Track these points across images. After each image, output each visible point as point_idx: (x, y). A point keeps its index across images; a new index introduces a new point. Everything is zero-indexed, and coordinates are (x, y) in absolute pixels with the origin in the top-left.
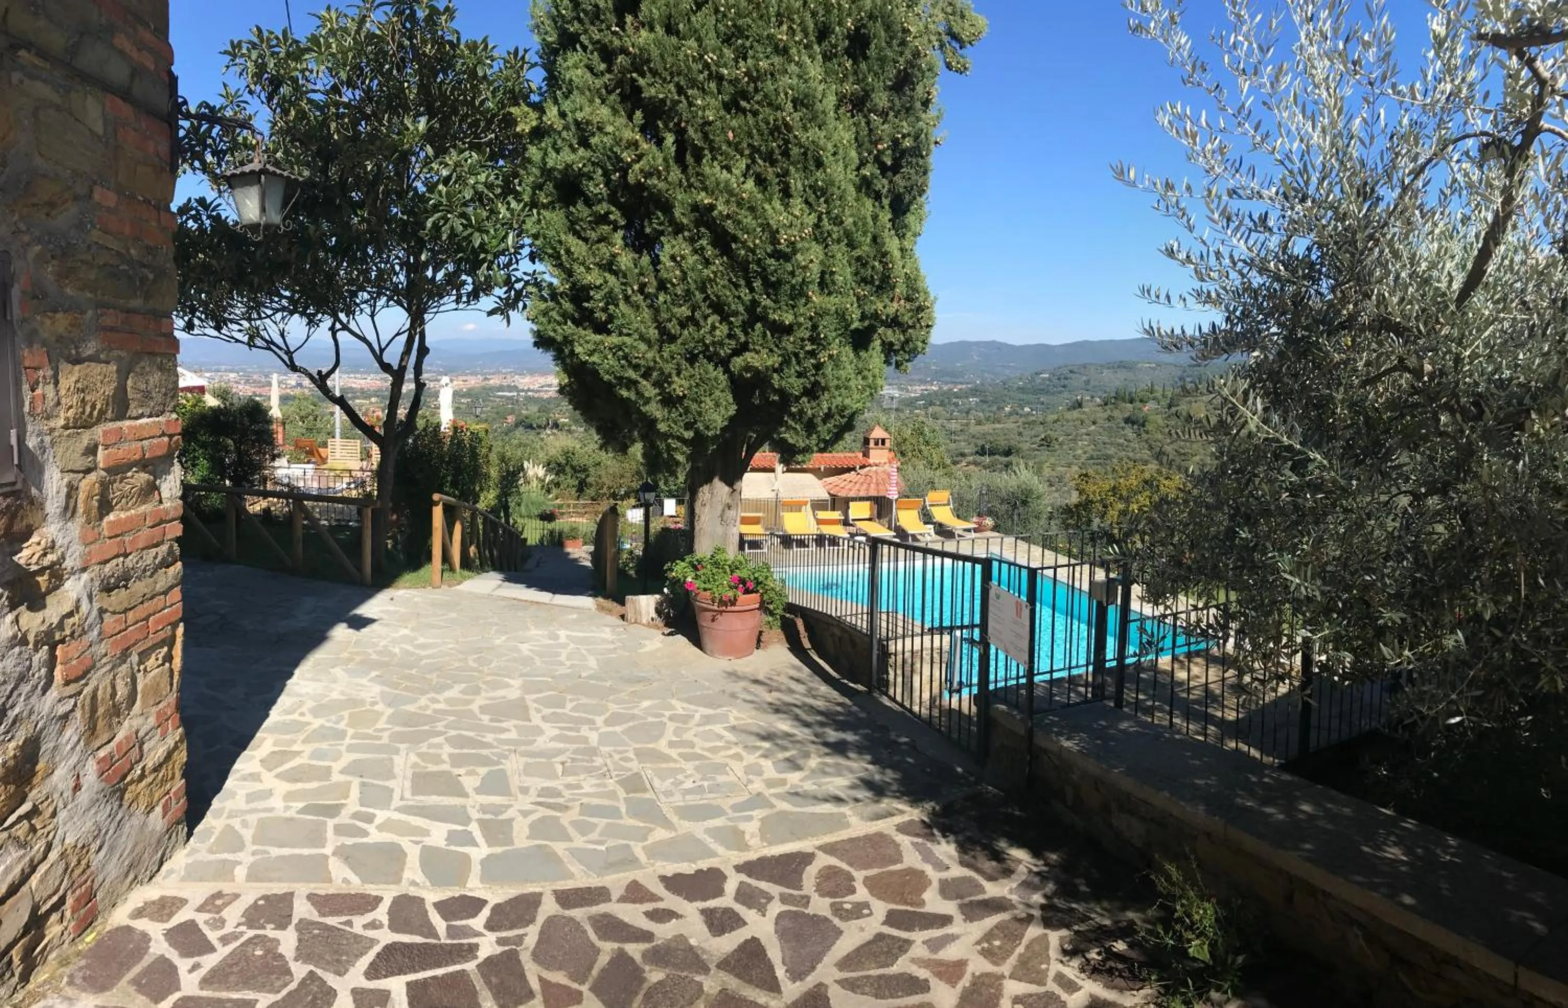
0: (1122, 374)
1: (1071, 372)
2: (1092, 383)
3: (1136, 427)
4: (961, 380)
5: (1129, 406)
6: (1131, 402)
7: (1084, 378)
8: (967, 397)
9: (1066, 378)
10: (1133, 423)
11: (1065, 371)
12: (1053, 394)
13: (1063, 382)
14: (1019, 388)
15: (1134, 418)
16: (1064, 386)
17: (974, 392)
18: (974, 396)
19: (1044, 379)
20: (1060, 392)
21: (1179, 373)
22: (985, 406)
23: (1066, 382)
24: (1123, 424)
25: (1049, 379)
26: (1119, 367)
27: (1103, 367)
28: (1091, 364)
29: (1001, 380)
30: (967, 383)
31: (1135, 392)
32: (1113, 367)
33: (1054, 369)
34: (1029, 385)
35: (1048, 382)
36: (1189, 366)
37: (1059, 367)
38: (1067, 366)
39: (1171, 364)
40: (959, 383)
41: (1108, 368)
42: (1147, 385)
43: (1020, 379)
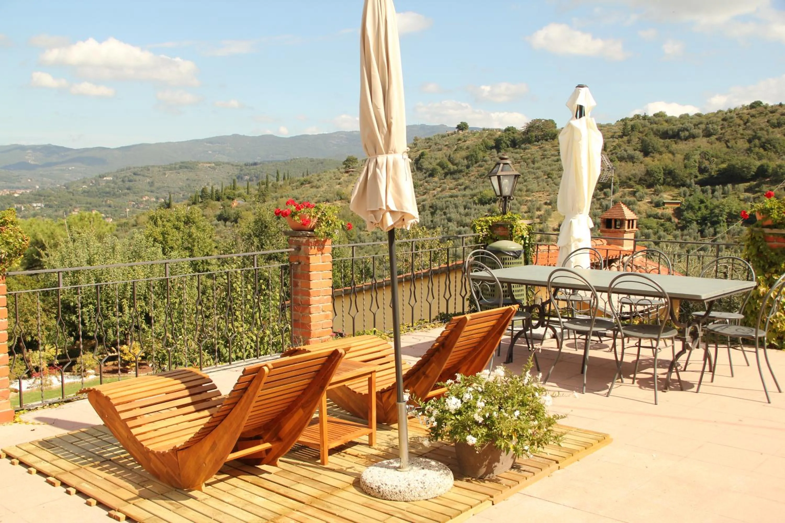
0: (184, 175)
1: (135, 174)
2: (156, 185)
3: (228, 223)
4: (17, 184)
5: (218, 204)
6: (218, 200)
7: (148, 180)
8: (30, 203)
9: (130, 181)
10: (226, 220)
11: (129, 174)
12: (119, 196)
13: (128, 184)
14: (84, 192)
15: (225, 215)
16: (128, 189)
17: (38, 196)
18: (37, 201)
19: (107, 182)
20: (125, 195)
21: (237, 172)
22: (50, 211)
23: (131, 184)
24: (216, 222)
25: (114, 182)
26: (181, 168)
27: (165, 168)
28: (153, 166)
29: (63, 184)
30: (27, 188)
31: (217, 191)
32: (175, 168)
33: (117, 172)
34: (94, 189)
35: (112, 185)
36: (246, 165)
37: (122, 170)
38: (130, 169)
39: (228, 163)
40: (19, 188)
41: (171, 169)
42: (227, 183)
43: (84, 183)
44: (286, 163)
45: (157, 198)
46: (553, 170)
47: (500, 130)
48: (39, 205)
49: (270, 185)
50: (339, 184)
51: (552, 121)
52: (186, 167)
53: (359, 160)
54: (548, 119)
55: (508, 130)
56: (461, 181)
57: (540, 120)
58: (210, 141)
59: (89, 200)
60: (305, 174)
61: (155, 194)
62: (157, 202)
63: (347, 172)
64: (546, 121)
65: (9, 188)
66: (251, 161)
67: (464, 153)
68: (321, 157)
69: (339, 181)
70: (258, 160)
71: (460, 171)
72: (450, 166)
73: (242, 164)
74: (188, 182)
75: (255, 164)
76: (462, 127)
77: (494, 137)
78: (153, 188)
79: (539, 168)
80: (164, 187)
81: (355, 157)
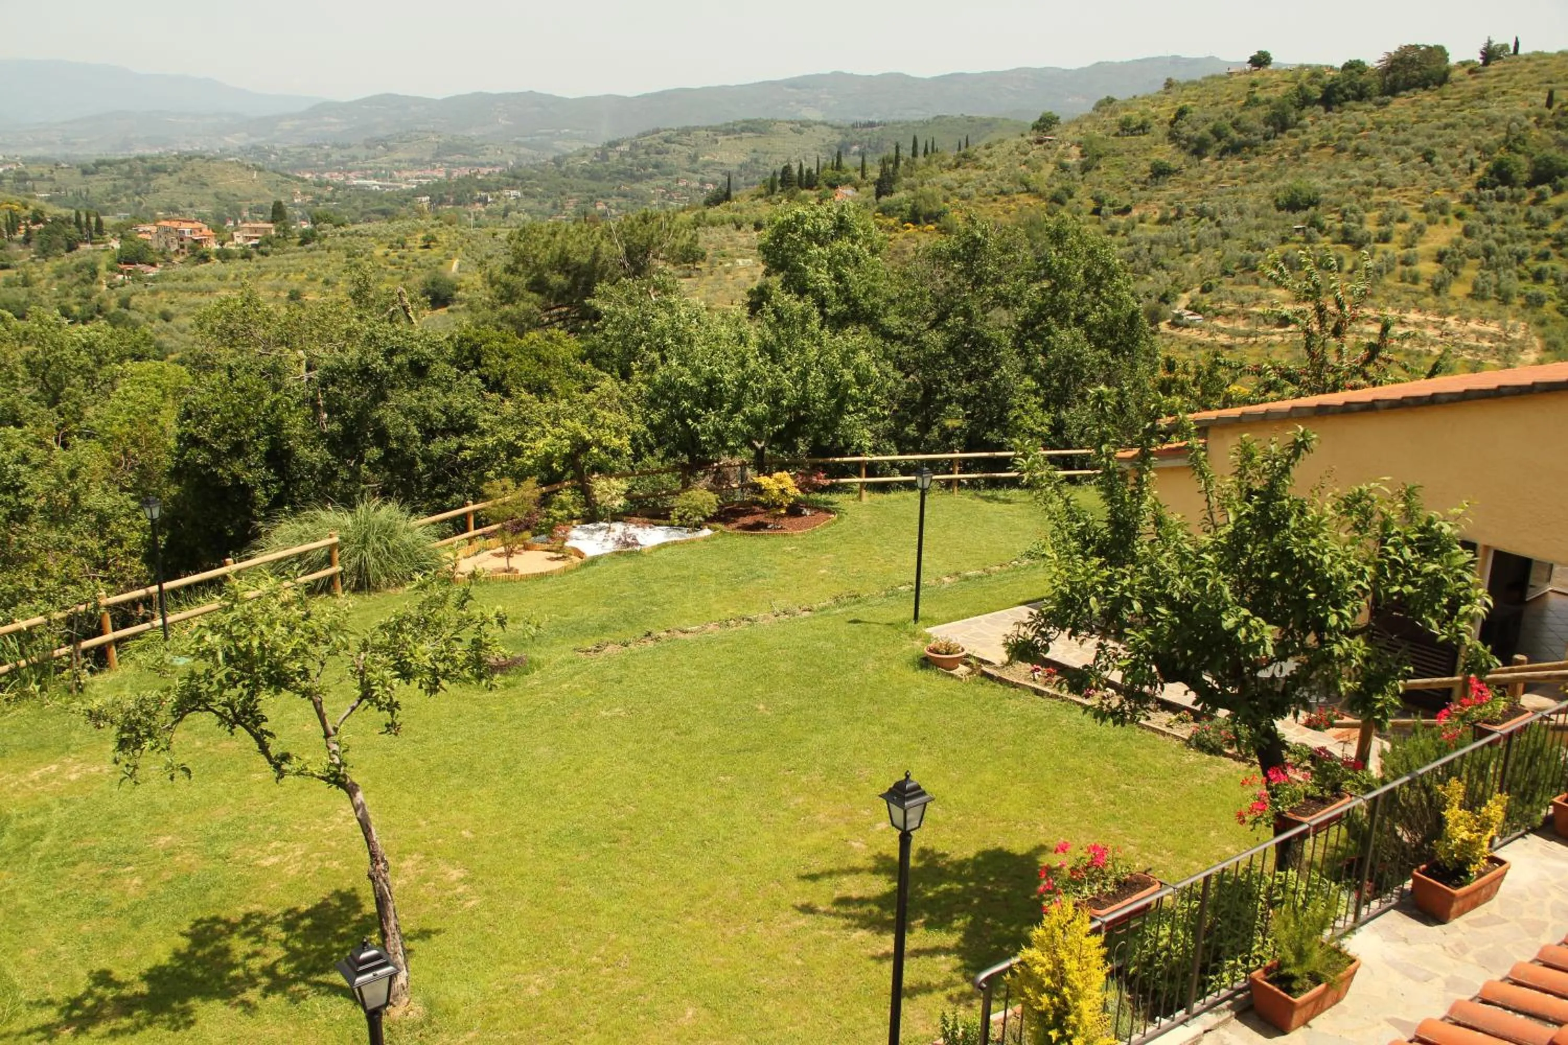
0: (748, 143)
1: (666, 141)
2: (702, 159)
4: (481, 159)
5: (811, 194)
6: (811, 187)
7: (688, 151)
8: (501, 189)
9: (659, 153)
11: (656, 141)
12: (641, 179)
13: (654, 158)
14: (584, 171)
16: (656, 166)
17: (512, 179)
18: (512, 186)
19: (622, 154)
20: (651, 176)
21: (838, 139)
22: (531, 203)
23: (660, 158)
25: (631, 155)
26: (743, 130)
27: (715, 130)
28: (696, 128)
29: (550, 157)
30: (494, 166)
31: (809, 171)
32: (734, 131)
33: (639, 137)
34: (599, 167)
35: (629, 160)
36: (854, 126)
37: (645, 135)
38: (657, 131)
39: (824, 124)
40: (483, 165)
41: (727, 133)
42: (826, 159)
43: (584, 155)
44: (926, 124)
45: (703, 182)
46: (1433, 145)
47: (1332, 68)
48: (513, 192)
49: (902, 163)
50: (1026, 163)
51: (1441, 49)
52: (752, 131)
53: (1061, 120)
54: (1432, 45)
55: (1349, 66)
56: (1253, 164)
57: (1416, 47)
58: (793, 84)
59: (593, 185)
60: (963, 144)
61: (699, 176)
62: (702, 190)
63: (1040, 142)
64: (1429, 48)
65: (467, 164)
66: (864, 119)
67: (1262, 112)
68: (986, 115)
69: (1024, 158)
70: (875, 118)
71: (1251, 145)
72: (1233, 134)
73: (847, 124)
74: (755, 156)
75: (871, 125)
76: (1260, 60)
77: (1321, 81)
78: (696, 166)
79: (1407, 143)
80: (713, 163)
81: (1056, 114)
